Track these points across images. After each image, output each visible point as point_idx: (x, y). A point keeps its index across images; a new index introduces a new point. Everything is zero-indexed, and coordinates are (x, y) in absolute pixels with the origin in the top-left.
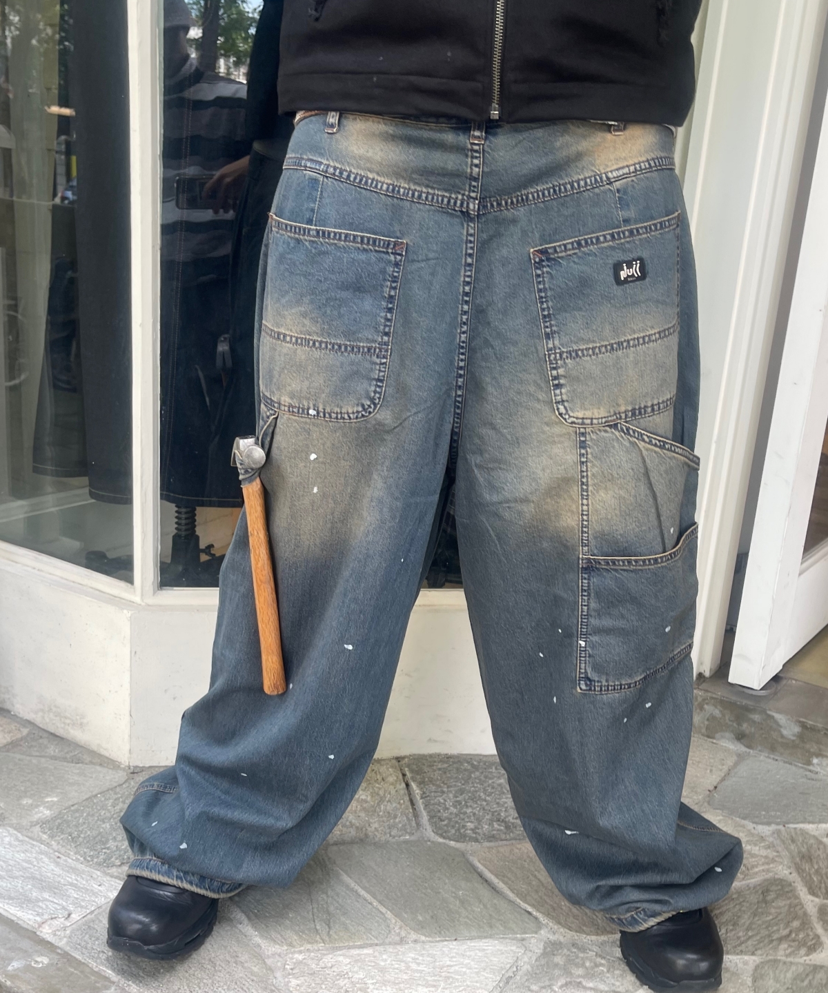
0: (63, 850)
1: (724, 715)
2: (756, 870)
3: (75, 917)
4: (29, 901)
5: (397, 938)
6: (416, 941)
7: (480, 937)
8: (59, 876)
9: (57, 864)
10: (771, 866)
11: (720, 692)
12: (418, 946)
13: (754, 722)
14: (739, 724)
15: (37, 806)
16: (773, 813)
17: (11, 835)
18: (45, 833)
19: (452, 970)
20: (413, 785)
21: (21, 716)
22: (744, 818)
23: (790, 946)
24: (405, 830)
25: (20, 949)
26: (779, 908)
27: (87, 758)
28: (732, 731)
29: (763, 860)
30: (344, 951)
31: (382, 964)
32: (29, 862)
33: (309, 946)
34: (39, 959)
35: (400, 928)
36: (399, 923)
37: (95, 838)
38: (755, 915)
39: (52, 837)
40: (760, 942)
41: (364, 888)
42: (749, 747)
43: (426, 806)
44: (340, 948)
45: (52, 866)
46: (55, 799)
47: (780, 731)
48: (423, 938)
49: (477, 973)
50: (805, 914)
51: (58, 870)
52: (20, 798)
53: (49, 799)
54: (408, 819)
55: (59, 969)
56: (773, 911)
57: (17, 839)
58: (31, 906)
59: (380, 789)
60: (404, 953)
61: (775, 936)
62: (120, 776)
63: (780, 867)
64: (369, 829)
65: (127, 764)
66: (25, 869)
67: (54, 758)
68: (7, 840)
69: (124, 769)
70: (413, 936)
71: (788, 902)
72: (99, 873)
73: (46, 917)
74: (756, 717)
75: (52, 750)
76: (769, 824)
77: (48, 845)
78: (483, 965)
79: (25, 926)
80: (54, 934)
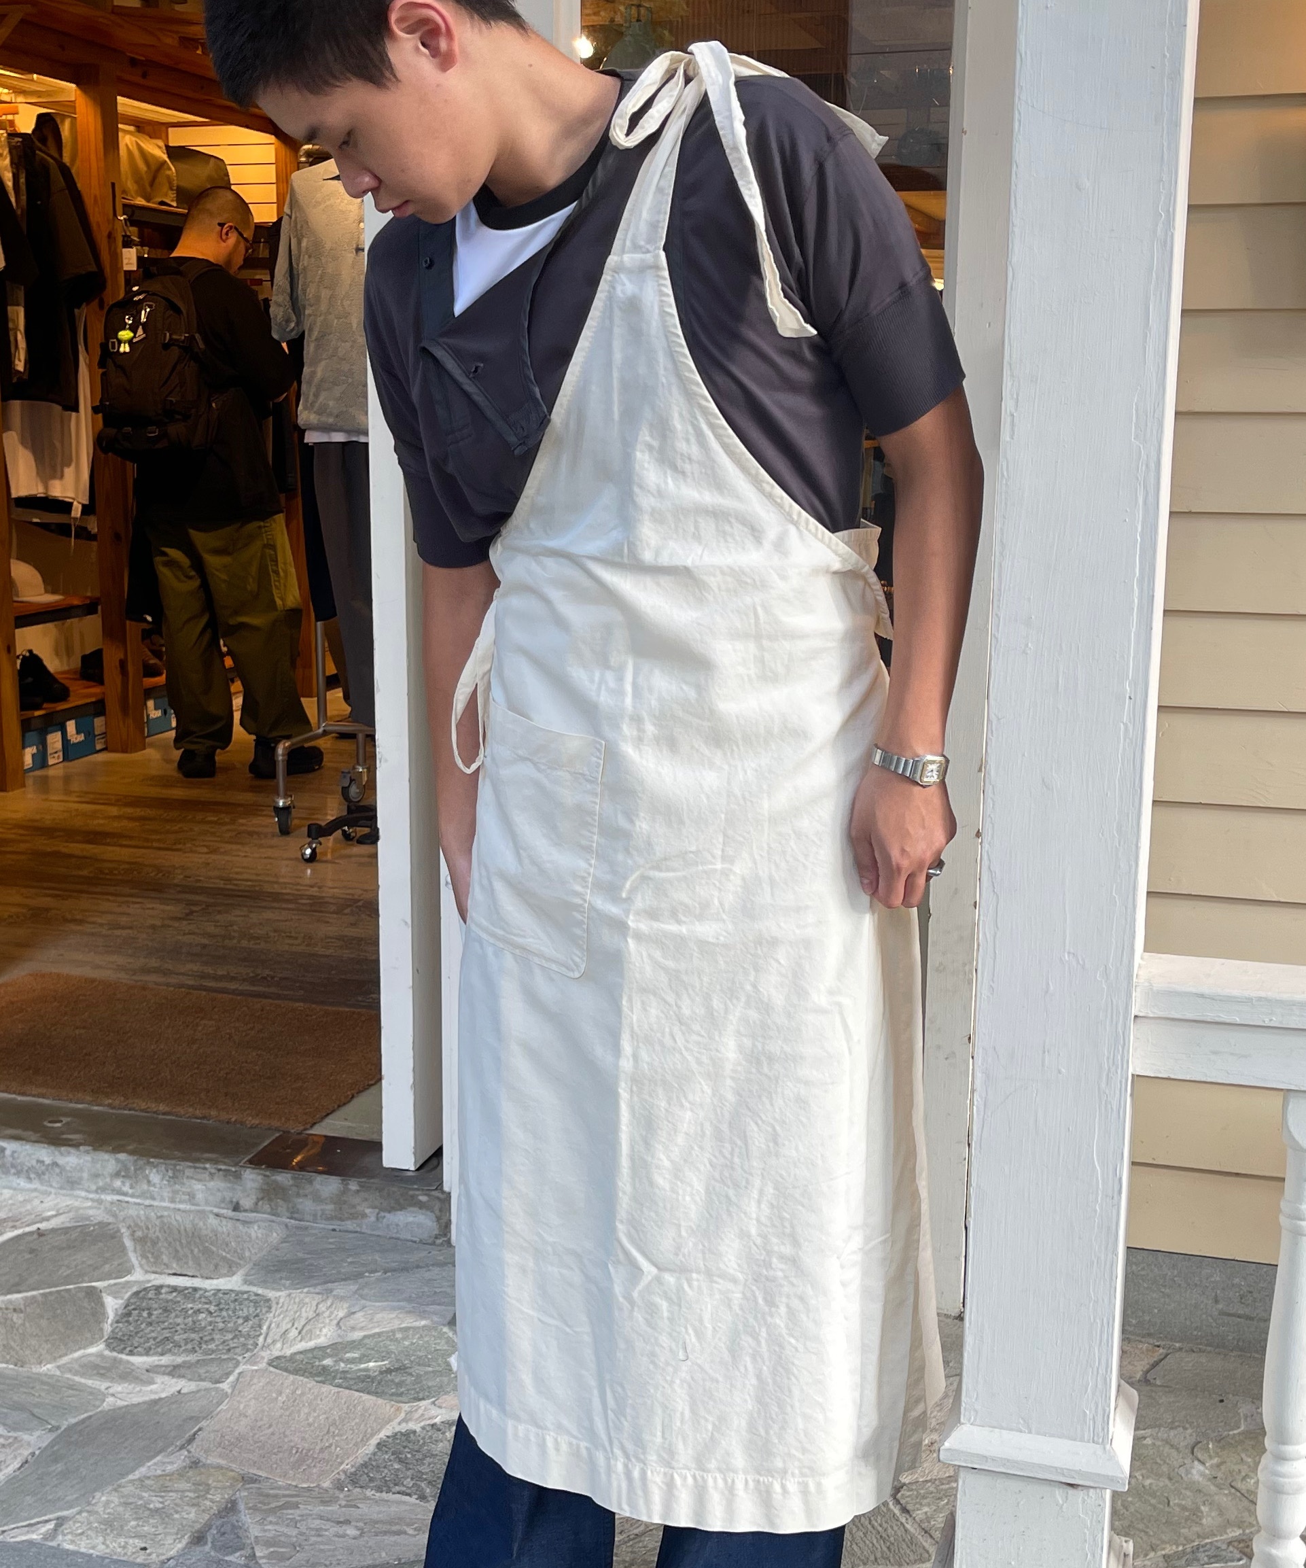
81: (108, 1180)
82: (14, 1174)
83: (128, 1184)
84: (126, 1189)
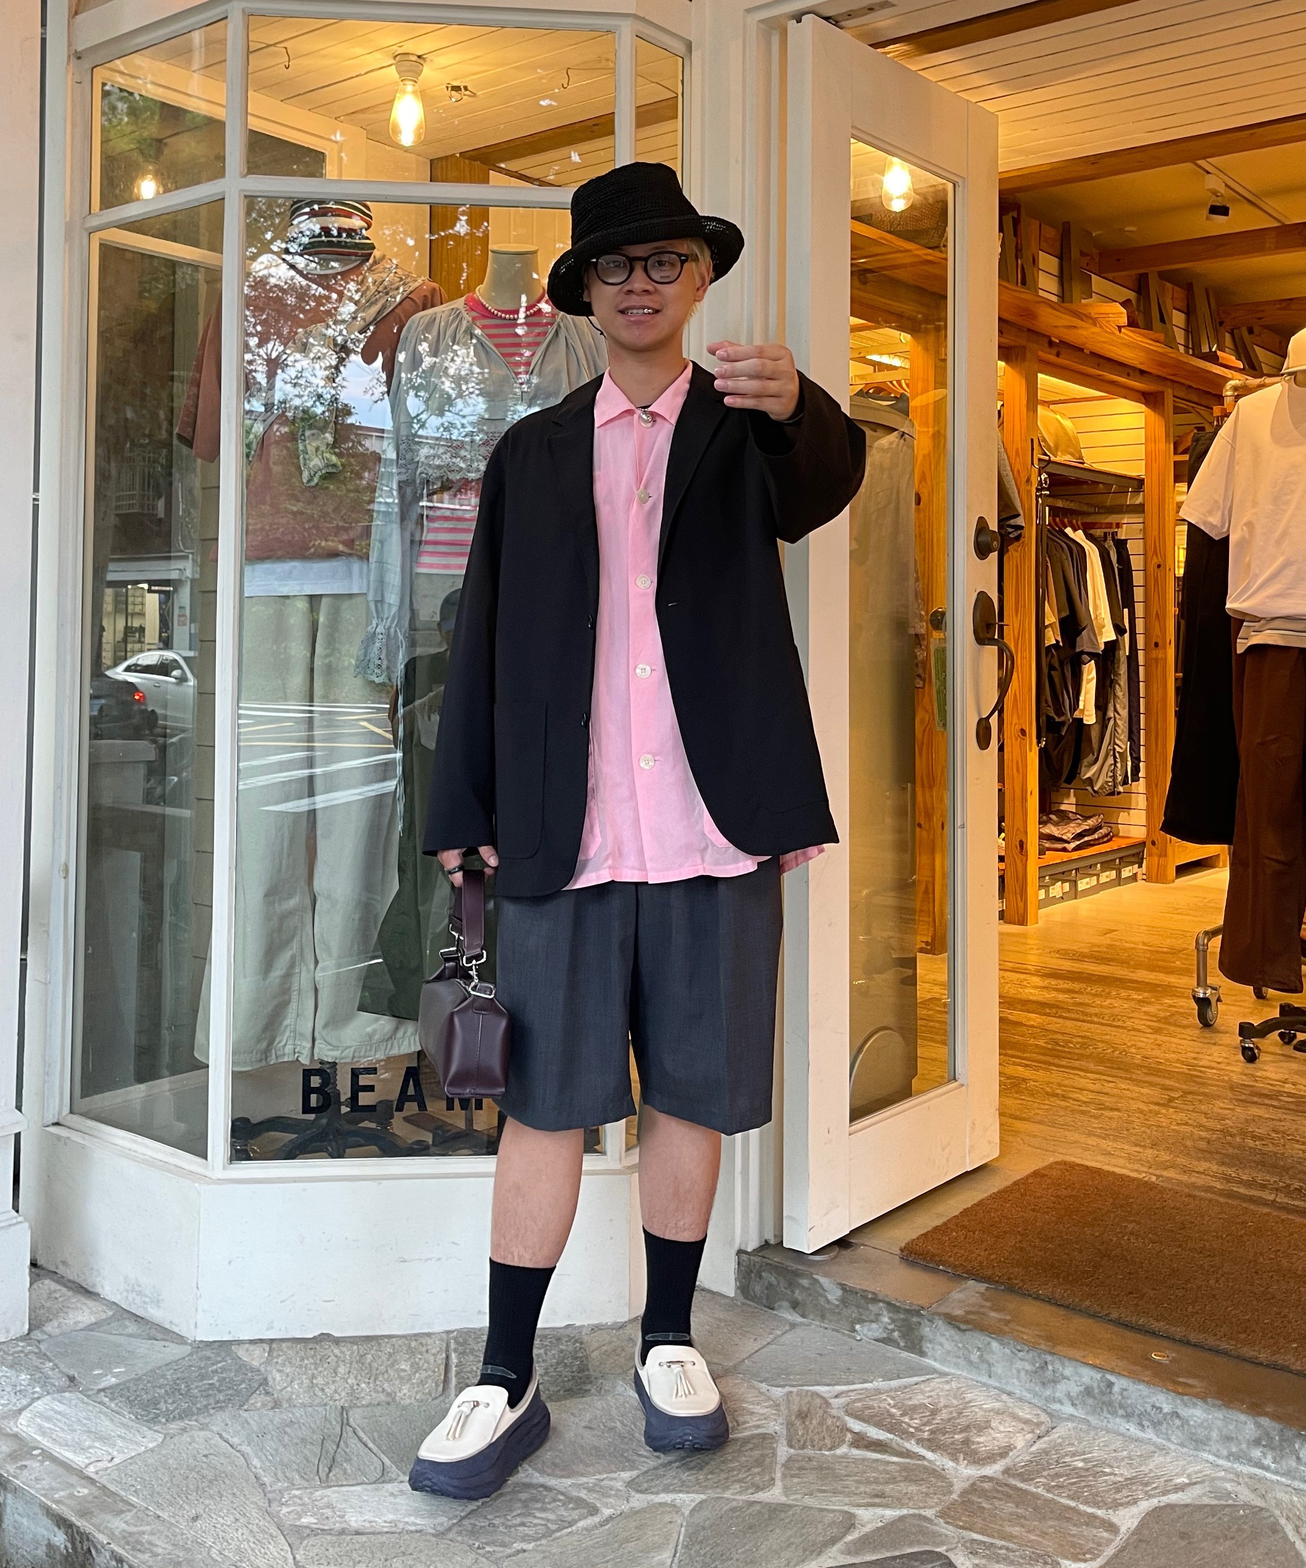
0: (119, 1410)
1: (778, 1282)
2: (746, 1425)
3: (116, 1461)
4: (83, 1448)
5: (386, 1481)
8: (112, 1430)
9: (112, 1421)
10: (765, 1422)
11: (777, 1259)
13: (805, 1288)
14: (793, 1292)
15: (106, 1375)
16: (792, 1376)
17: (79, 1398)
18: (107, 1397)
20: (454, 1355)
21: (108, 1298)
22: (762, 1382)
23: (741, 1487)
25: (68, 1483)
27: (161, 1335)
28: (788, 1300)
29: (759, 1417)
30: (334, 1489)
31: (363, 1498)
32: (89, 1419)
33: (305, 1485)
34: (80, 1490)
35: (393, 1473)
36: (393, 1468)
37: (149, 1401)
39: (112, 1400)
40: (715, 1483)
42: (803, 1316)
43: (459, 1373)
44: (332, 1487)
45: (107, 1423)
46: (123, 1370)
47: (826, 1296)
51: (111, 1426)
52: (93, 1369)
53: (117, 1370)
54: (438, 1385)
55: (95, 1498)
57: (82, 1402)
58: (82, 1451)
59: (421, 1358)
61: (732, 1479)
62: (186, 1351)
63: (773, 1424)
64: (400, 1394)
65: (193, 1339)
66: (85, 1425)
67: (130, 1335)
68: (74, 1402)
69: (190, 1344)
72: (145, 1428)
73: (93, 1460)
74: (805, 1282)
75: (131, 1328)
76: (783, 1386)
77: (106, 1406)
79: (75, 1466)
80: (97, 1473)
81: (1244, 1446)
82: (1122, 1416)
83: (1269, 1457)
84: (1268, 1461)
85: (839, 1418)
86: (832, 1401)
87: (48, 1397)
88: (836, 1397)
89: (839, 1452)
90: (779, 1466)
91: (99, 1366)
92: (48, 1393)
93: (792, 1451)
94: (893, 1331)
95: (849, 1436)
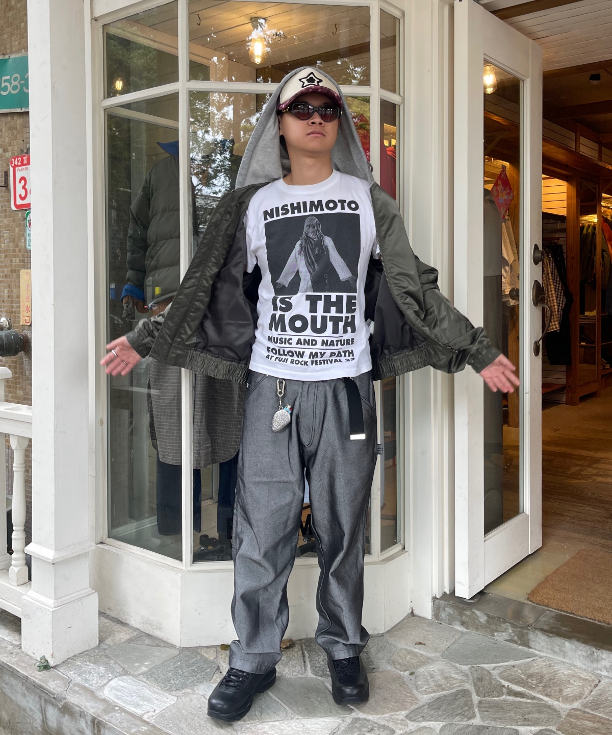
0: (152, 685)
1: (454, 613)
2: (455, 685)
3: (157, 712)
4: (139, 705)
5: (290, 718)
6: (297, 719)
7: (325, 717)
8: (151, 695)
9: (150, 690)
10: (462, 683)
11: (452, 601)
12: (298, 721)
13: (467, 615)
14: (461, 617)
15: (141, 666)
16: (470, 660)
17: (131, 679)
18: (144, 678)
19: (311, 729)
20: (306, 652)
21: (134, 626)
22: (456, 663)
23: (460, 717)
24: (299, 672)
25: (135, 724)
26: (461, 701)
27: (162, 644)
28: (459, 621)
29: (459, 681)
30: (266, 723)
31: (282, 728)
32: (138, 690)
33: (252, 721)
34: (143, 728)
35: (292, 714)
36: (292, 712)
37: (165, 679)
38: (448, 705)
39: (147, 679)
40: (447, 716)
41: (278, 698)
42: (467, 628)
43: (310, 661)
44: (265, 722)
45: (148, 691)
46: (149, 663)
47: (479, 620)
48: (301, 717)
49: (321, 731)
50: (472, 704)
51: (150, 693)
52: (134, 663)
53: (146, 663)
54: (301, 668)
55: (151, 732)
56: (457, 703)
57: (133, 681)
58: (139, 707)
59: (290, 654)
60: (291, 724)
61: (455, 714)
62: (176, 652)
63: (467, 684)
64: (284, 673)
65: (179, 646)
66: (137, 693)
67: (148, 645)
68: (129, 681)
69: (178, 649)
70: (297, 717)
71: (465, 699)
72: (167, 694)
73: (145, 711)
74: (468, 613)
75: (147, 641)
76: (467, 665)
77: (145, 683)
78: (324, 727)
79: (137, 715)
80: (149, 718)
85: (497, 681)
86: (491, 671)
87: (116, 679)
88: (493, 670)
89: (502, 698)
90: (475, 706)
91: (137, 662)
92: (116, 677)
93: (479, 698)
94: (514, 636)
95: (505, 690)
